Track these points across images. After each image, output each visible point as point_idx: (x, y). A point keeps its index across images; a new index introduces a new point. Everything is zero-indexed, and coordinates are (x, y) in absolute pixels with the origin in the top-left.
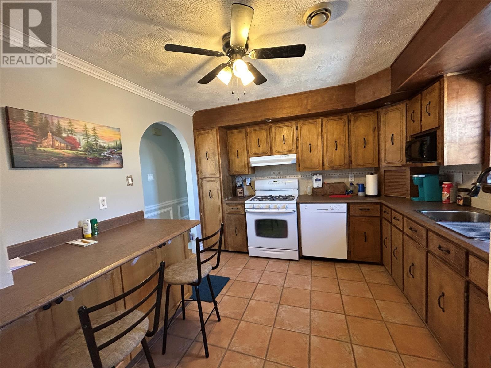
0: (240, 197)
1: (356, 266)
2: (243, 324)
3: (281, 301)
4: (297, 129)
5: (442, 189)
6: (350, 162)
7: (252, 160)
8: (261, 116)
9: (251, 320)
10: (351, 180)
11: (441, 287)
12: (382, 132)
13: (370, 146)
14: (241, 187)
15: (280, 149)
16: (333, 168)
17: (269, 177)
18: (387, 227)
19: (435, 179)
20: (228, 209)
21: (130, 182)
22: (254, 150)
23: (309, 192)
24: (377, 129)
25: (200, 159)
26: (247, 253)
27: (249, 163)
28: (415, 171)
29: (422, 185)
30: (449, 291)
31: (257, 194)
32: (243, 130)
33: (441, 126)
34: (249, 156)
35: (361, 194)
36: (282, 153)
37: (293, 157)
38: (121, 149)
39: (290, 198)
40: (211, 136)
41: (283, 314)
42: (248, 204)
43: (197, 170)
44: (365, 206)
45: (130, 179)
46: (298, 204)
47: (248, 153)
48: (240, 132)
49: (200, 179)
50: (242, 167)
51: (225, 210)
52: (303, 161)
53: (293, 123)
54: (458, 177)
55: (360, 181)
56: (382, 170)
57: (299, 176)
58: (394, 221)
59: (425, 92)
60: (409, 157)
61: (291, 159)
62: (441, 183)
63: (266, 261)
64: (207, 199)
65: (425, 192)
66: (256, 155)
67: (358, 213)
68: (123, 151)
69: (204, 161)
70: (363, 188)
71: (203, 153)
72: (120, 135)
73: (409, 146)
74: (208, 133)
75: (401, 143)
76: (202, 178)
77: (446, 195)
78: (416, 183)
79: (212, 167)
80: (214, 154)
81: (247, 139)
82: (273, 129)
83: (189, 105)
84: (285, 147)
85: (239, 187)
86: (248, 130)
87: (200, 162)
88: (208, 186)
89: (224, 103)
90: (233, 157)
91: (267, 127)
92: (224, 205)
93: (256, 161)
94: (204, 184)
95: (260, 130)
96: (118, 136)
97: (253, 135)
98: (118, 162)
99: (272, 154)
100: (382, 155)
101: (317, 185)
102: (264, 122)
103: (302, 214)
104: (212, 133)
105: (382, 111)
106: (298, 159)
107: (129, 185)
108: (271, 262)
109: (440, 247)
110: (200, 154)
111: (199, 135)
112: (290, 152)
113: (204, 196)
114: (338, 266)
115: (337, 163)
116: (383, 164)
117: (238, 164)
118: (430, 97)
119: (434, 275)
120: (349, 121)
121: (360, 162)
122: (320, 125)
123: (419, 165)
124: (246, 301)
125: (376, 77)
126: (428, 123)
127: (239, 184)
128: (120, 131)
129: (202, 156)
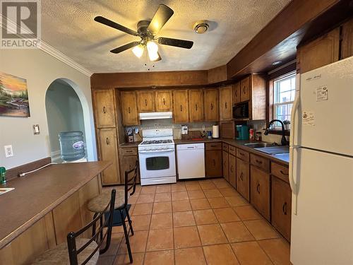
0: (131, 143)
1: (210, 181)
2: (152, 232)
3: (173, 210)
4: (173, 95)
5: (249, 133)
6: (204, 118)
7: (141, 114)
8: (149, 84)
9: (156, 228)
10: (204, 129)
11: (258, 181)
12: (220, 101)
13: (214, 109)
14: (132, 135)
15: (161, 108)
16: (195, 121)
17: (153, 127)
18: (226, 156)
19: (246, 128)
20: (123, 152)
21: (37, 131)
22: (143, 107)
23: (179, 137)
24: (218, 99)
25: (98, 113)
26: (140, 184)
27: (138, 117)
28: (237, 123)
29: (240, 131)
30: (262, 182)
31: (144, 140)
32: (134, 92)
33: (250, 100)
34: (138, 112)
35: (209, 137)
36: (163, 111)
37: (171, 113)
38: (27, 99)
39: (169, 141)
40: (108, 95)
41: (177, 218)
42: (141, 147)
43: (95, 121)
44: (213, 144)
45: (37, 128)
46: (175, 145)
47: (138, 109)
48: (132, 93)
49: (98, 129)
50: (133, 120)
51: (120, 153)
52: (177, 116)
53: (170, 91)
54: (256, 126)
55: (209, 129)
56: (221, 123)
57: (173, 127)
58: (230, 151)
59: (242, 81)
60: (234, 116)
61: (169, 115)
62: (249, 130)
63: (155, 187)
64: (104, 146)
65: (242, 135)
66: (144, 111)
67: (211, 148)
68: (30, 101)
69: (101, 114)
70: (211, 133)
71: (100, 108)
72: (26, 85)
73: (234, 109)
74: (106, 92)
75: (230, 108)
76: (100, 129)
77: (251, 136)
78: (238, 129)
79: (109, 119)
80: (110, 109)
81: (137, 99)
82: (156, 93)
83: (89, 67)
84: (165, 107)
85: (130, 135)
86: (138, 93)
87: (98, 115)
88: (105, 135)
89: (120, 70)
90: (126, 112)
91: (152, 92)
92: (120, 149)
93: (143, 116)
94: (101, 133)
95: (147, 93)
96: (25, 87)
97: (141, 96)
98: (25, 111)
99: (156, 111)
100: (221, 114)
101: (185, 132)
102: (150, 88)
103: (178, 152)
104: (109, 93)
105: (220, 89)
106: (173, 115)
107: (35, 133)
108: (158, 187)
109: (257, 161)
110: (97, 109)
111: (96, 93)
112: (168, 110)
113: (102, 142)
114: (201, 182)
115: (197, 119)
116: (221, 119)
117: (129, 117)
118: (244, 84)
119: (254, 175)
120: (204, 93)
121: (210, 118)
122: (186, 94)
123: (241, 120)
124: (149, 216)
125: (220, 68)
126: (244, 98)
127: (129, 133)
128: (26, 82)
129: (99, 110)
